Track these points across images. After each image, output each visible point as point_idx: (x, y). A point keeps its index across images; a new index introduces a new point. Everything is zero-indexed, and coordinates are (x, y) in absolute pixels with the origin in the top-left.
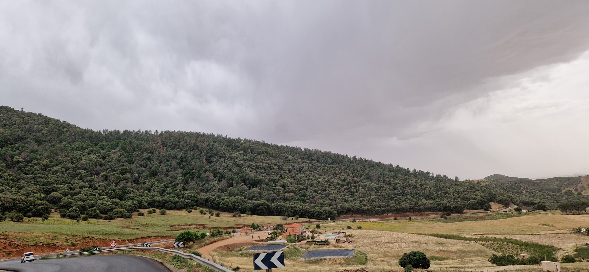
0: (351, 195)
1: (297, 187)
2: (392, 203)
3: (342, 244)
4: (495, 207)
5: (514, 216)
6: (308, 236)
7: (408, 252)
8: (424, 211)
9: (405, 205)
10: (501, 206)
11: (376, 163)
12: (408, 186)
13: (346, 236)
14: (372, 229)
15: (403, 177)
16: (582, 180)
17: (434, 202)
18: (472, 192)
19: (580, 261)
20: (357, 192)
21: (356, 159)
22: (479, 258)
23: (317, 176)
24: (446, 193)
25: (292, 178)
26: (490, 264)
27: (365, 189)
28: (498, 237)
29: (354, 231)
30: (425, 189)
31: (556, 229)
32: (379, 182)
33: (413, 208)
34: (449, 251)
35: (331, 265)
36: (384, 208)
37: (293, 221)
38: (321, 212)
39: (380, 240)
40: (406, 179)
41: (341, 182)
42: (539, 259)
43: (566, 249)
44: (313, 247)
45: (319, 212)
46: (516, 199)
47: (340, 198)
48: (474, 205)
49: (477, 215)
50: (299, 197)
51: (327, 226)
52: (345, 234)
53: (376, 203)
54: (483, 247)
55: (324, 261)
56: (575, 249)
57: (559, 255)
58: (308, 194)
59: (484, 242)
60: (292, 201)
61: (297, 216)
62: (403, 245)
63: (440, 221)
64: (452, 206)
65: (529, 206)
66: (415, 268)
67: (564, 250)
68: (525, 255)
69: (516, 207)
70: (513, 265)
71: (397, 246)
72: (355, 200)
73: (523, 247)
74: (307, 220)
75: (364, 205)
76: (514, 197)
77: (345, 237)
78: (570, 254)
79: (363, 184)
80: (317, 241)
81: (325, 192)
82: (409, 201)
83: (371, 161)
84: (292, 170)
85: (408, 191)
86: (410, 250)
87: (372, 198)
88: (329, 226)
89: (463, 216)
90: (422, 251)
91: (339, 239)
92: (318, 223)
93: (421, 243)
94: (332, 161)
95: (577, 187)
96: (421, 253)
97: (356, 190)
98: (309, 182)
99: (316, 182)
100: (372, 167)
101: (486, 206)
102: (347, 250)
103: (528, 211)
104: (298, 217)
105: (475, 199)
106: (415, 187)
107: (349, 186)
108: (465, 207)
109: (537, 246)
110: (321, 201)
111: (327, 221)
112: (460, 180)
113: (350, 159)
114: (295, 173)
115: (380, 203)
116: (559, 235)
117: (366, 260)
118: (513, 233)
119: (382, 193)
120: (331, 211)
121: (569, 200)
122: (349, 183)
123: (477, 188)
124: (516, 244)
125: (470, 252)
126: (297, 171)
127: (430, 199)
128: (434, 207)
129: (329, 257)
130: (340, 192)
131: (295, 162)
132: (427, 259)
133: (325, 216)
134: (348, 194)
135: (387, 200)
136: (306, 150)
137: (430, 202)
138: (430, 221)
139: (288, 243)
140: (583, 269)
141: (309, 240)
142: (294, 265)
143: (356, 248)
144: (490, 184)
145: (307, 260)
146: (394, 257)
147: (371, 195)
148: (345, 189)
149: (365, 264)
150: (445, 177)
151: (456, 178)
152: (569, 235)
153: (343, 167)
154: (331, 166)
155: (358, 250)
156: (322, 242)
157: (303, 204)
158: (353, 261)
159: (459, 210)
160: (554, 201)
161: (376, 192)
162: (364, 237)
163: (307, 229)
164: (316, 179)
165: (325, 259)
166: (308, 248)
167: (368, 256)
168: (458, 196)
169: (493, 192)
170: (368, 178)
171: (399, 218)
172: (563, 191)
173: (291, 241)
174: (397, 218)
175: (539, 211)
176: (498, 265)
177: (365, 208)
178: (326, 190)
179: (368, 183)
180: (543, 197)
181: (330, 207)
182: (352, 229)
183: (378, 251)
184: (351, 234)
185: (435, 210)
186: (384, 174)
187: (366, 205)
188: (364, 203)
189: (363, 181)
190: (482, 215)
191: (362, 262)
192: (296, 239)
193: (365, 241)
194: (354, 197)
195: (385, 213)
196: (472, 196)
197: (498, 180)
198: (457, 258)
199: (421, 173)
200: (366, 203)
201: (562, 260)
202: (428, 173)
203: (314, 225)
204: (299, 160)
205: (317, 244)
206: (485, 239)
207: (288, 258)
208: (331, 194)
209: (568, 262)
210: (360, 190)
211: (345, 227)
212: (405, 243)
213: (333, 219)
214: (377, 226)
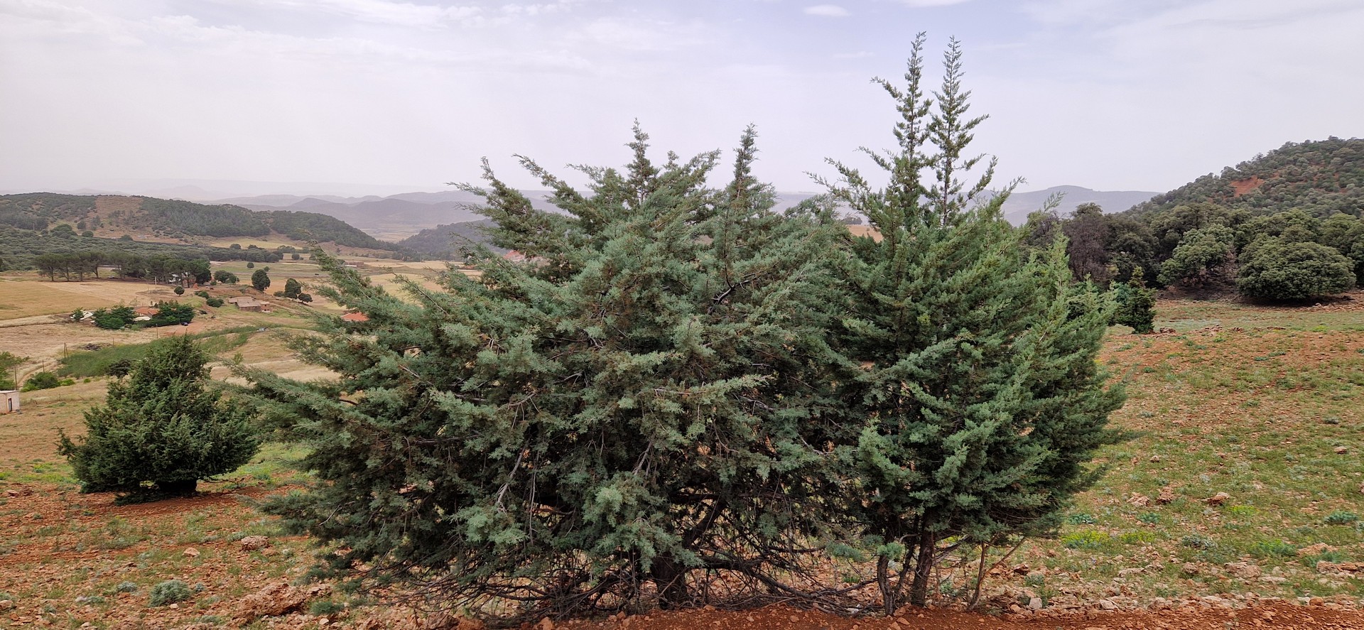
19: (70, 383)
31: (21, 314)
43: (41, 359)
56: (61, 357)
67: (34, 363)
78: (47, 369)
116: (28, 329)
121: (61, 247)
140: (72, 400)
152: (52, 326)
160: (23, 250)
172: (51, 227)
201: (25, 385)
209: (41, 388)
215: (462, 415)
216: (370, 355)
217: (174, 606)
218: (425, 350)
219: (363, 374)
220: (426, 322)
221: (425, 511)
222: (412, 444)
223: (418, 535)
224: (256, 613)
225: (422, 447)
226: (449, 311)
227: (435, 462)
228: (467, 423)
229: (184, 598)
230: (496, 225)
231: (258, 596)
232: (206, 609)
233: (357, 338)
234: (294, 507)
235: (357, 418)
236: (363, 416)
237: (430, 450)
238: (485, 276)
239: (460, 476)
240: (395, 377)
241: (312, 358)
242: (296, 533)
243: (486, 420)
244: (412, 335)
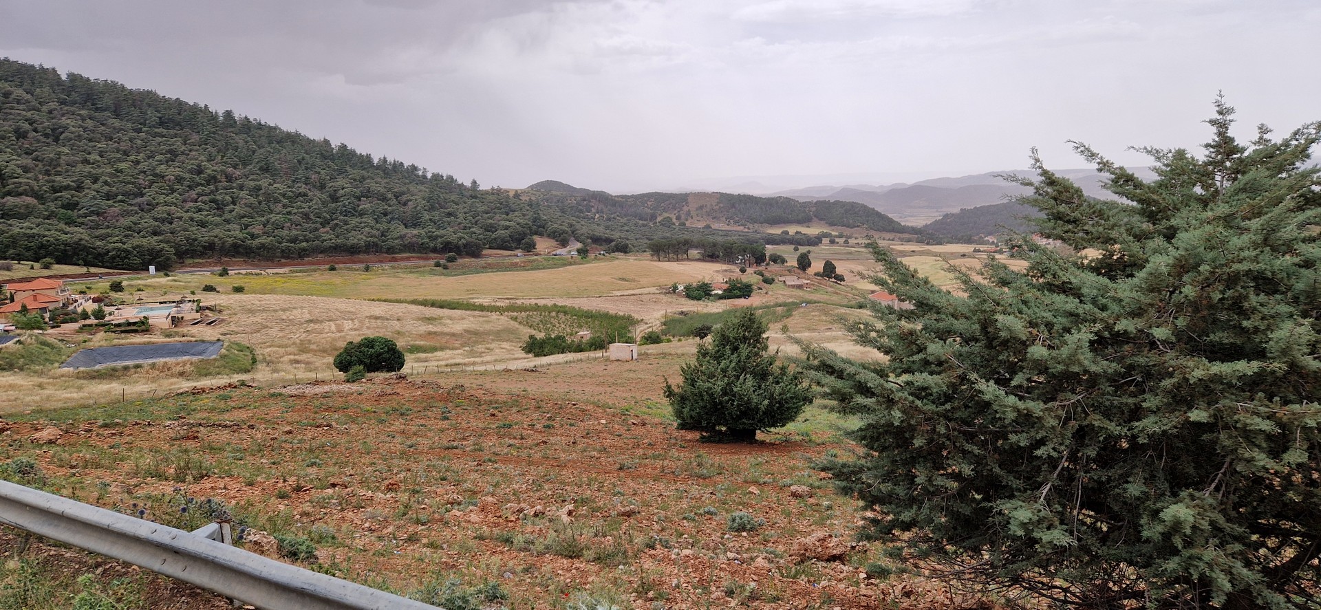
0: (217, 209)
1: (48, 181)
2: (324, 232)
3: (189, 329)
4: (543, 245)
5: (575, 263)
6: (84, 310)
7: (357, 340)
8: (401, 251)
9: (356, 238)
10: (553, 243)
11: (289, 135)
12: (367, 194)
13: (200, 309)
14: (272, 292)
15: (356, 173)
16: (690, 200)
17: (422, 232)
18: (502, 213)
19: (669, 341)
20: (234, 203)
21: (233, 118)
22: (505, 345)
23: (113, 155)
24: (449, 214)
25: (26, 153)
26: (522, 354)
27: (257, 196)
28: (541, 302)
29: (223, 296)
30: (405, 204)
31: (639, 286)
32: (294, 181)
33: (375, 245)
34: (447, 334)
35: (154, 380)
36: (304, 244)
37: (33, 273)
38: (125, 251)
39: (292, 317)
40: (364, 178)
41: (187, 176)
42: (606, 340)
43: (650, 321)
44: (99, 339)
45: (119, 250)
46: (582, 232)
47: (186, 216)
48: (503, 240)
49: (507, 260)
50: (53, 208)
51: (145, 286)
52: (198, 305)
53: (285, 233)
54: (512, 322)
55: (133, 370)
56: (663, 320)
57: (639, 332)
58: (84, 202)
59: (515, 314)
60: (32, 219)
61: (48, 259)
62: (348, 325)
63: (432, 273)
64: (460, 243)
65: (601, 245)
66: (369, 371)
67: (646, 324)
68: (585, 334)
69: (579, 245)
70: (562, 353)
71: (333, 328)
72: (227, 221)
73: (584, 319)
74: (84, 270)
75: (253, 236)
76: (578, 226)
77: (197, 311)
78: (655, 328)
79: (252, 184)
80: (113, 322)
81: (139, 200)
82: (367, 229)
83: (275, 128)
84: (26, 132)
85: (365, 205)
86: (363, 334)
87: (274, 219)
88: (149, 286)
89: (481, 262)
90: (388, 335)
91: (180, 316)
92: (117, 278)
93: (388, 319)
94: (160, 118)
95: (681, 213)
96: (387, 341)
97: (232, 198)
98: (88, 168)
99: (109, 170)
100: (278, 143)
101: (527, 243)
102: (203, 341)
103: (600, 254)
104: (51, 264)
105: (507, 228)
106: (384, 199)
107: (212, 187)
108: (486, 245)
109: (607, 316)
110: (126, 221)
111: (143, 274)
112: (481, 188)
113: (214, 117)
114: (38, 141)
115: (294, 232)
116: (644, 297)
117: (254, 361)
118: (569, 295)
119: (300, 207)
120: (158, 248)
121: (665, 235)
122: (212, 179)
123: (513, 207)
124: (572, 316)
125: (488, 333)
126: (46, 136)
127: (415, 225)
128: (422, 244)
129: (150, 361)
130: (185, 201)
131: (39, 110)
132: (399, 352)
133: (138, 261)
134: (207, 207)
135: (313, 226)
136: (73, 78)
137: (415, 232)
138: (411, 272)
139: (18, 331)
140: (670, 354)
141: (88, 322)
142: (41, 386)
143: (228, 336)
144: (537, 199)
145: (83, 372)
146: (324, 351)
147: (271, 212)
148: (199, 195)
149: (249, 371)
150: (451, 179)
151: (474, 182)
152: (658, 296)
153: (195, 138)
154: (156, 130)
155: (232, 340)
156: (129, 324)
157: (68, 229)
158: (218, 367)
159: (473, 251)
160: (641, 237)
161: (284, 206)
162: (251, 311)
163: (82, 293)
164: (110, 162)
165: (137, 366)
166: (85, 342)
167: (258, 352)
168: (473, 221)
169: (542, 215)
170: (265, 169)
171: (341, 266)
172: (659, 219)
173: (30, 326)
174: (336, 266)
175: (617, 253)
176: (535, 356)
177: (256, 242)
178: (142, 195)
179: (264, 183)
180: (626, 228)
181: (155, 238)
182: (218, 292)
183: (286, 341)
184: (213, 303)
185: (424, 249)
186: (307, 164)
187: (258, 236)
188: (254, 230)
189: (252, 177)
190: (517, 260)
191: (243, 367)
192: (47, 320)
193: (252, 319)
194: (227, 216)
195: (308, 256)
196: (503, 223)
197: (554, 193)
198: (463, 345)
199: (398, 167)
200: (257, 230)
201: (641, 341)
202: (414, 168)
203: (103, 285)
204: (53, 105)
205: (114, 332)
206: (518, 307)
207: (21, 369)
208: (158, 204)
209: (651, 343)
210: (242, 198)
211: (198, 288)
212: (352, 320)
213: (164, 267)
214: (285, 285)
215: (1006, 406)
216: (918, 342)
217: (744, 534)
218: (966, 341)
219: (911, 359)
220: (974, 312)
221: (962, 495)
222: (954, 430)
223: (955, 516)
224: (807, 554)
225: (965, 433)
226: (998, 304)
227: (976, 451)
228: (1011, 415)
229: (752, 529)
230: (1043, 215)
231: (809, 540)
232: (768, 541)
233: (906, 325)
234: (845, 470)
235: (906, 399)
236: (911, 398)
237: (970, 437)
238: (1031, 268)
239: (1000, 466)
240: (940, 364)
241: (864, 340)
242: (846, 494)
243: (1031, 415)
244: (960, 325)
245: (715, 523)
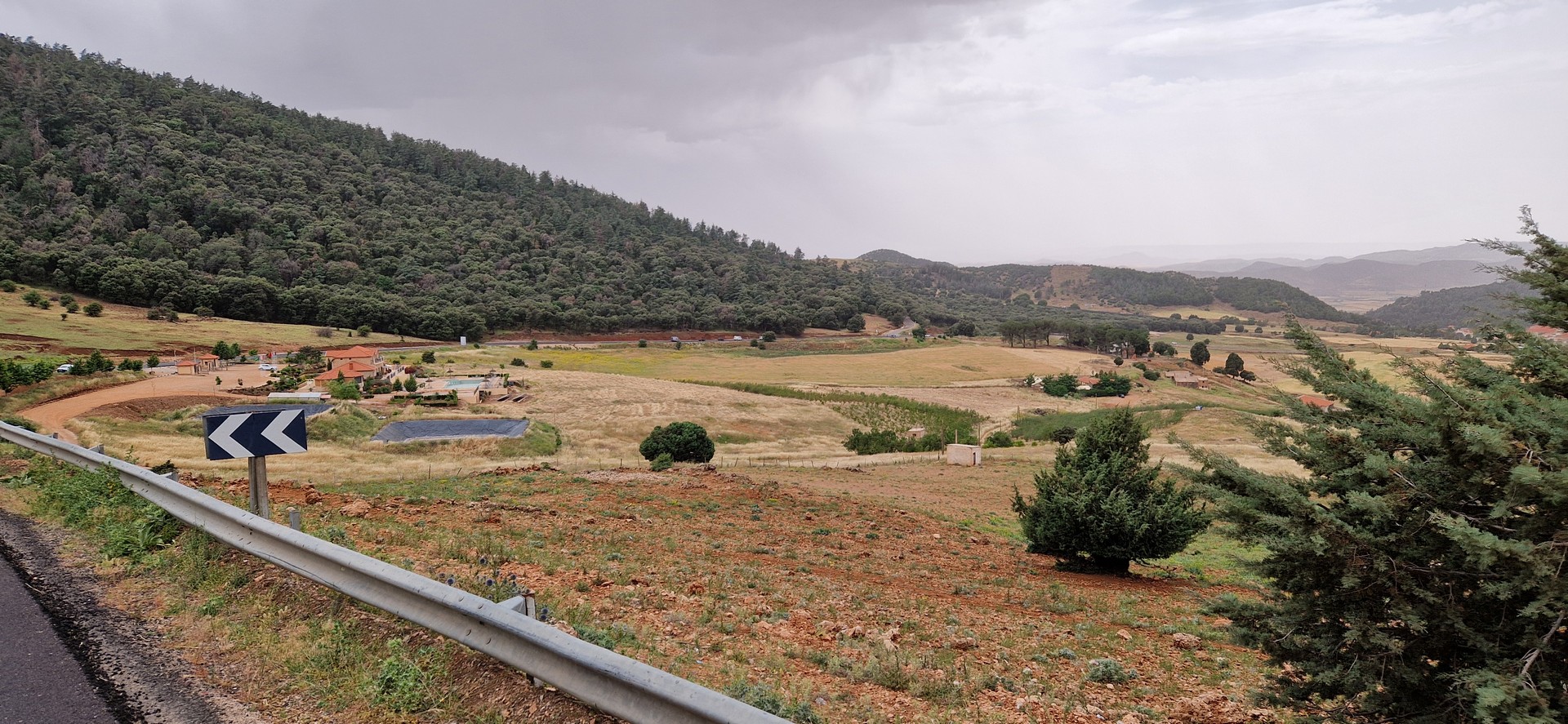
0: (530, 277)
1: (368, 246)
2: (637, 305)
3: (496, 405)
4: (873, 324)
5: (909, 347)
6: (398, 381)
7: (665, 425)
8: (716, 328)
9: (669, 312)
10: (884, 322)
11: (604, 197)
12: (682, 263)
13: (508, 384)
14: (580, 368)
15: (671, 239)
16: (1053, 273)
17: (739, 307)
18: (828, 287)
19: (1021, 445)
20: (546, 271)
21: (550, 180)
22: (825, 439)
23: (431, 219)
24: (769, 287)
25: (350, 216)
26: (845, 451)
27: (570, 264)
28: (868, 392)
29: (531, 372)
30: (722, 275)
31: (986, 377)
32: (607, 248)
33: (689, 320)
34: (761, 423)
35: (459, 458)
36: (615, 317)
37: (350, 341)
38: (439, 319)
39: (599, 397)
40: (679, 245)
41: (502, 241)
42: (944, 440)
43: (999, 419)
44: (410, 412)
45: (433, 318)
46: (918, 310)
47: (498, 284)
48: (828, 318)
49: (831, 341)
50: (372, 274)
51: (456, 357)
52: (506, 379)
53: (596, 304)
54: (834, 413)
55: (441, 446)
56: (1014, 419)
57: (984, 432)
58: (402, 267)
59: (838, 403)
60: (352, 284)
61: (365, 327)
62: (656, 408)
63: (748, 353)
64: (780, 320)
65: (941, 326)
66: (676, 460)
67: (993, 422)
68: (919, 431)
69: (915, 326)
70: (891, 451)
71: (641, 411)
72: (539, 291)
73: (917, 414)
74: (398, 339)
75: (564, 308)
76: (915, 303)
77: (505, 387)
78: (1003, 429)
79: (566, 250)
80: (424, 395)
81: (454, 266)
82: (680, 302)
83: (591, 191)
84: (351, 195)
85: (680, 276)
86: (671, 419)
87: (585, 290)
88: (460, 358)
89: (802, 342)
90: (699, 421)
91: (488, 391)
92: (429, 349)
93: (698, 404)
94: (478, 180)
95: (1042, 289)
96: (696, 427)
97: (545, 266)
98: (407, 233)
99: (426, 235)
100: (593, 206)
101: (854, 322)
102: (509, 419)
103: (940, 337)
104: (367, 331)
105: (832, 304)
106: (700, 269)
107: (525, 254)
108: (807, 322)
109: (945, 411)
110: (440, 289)
111: (454, 345)
112: (805, 258)
113: (530, 179)
114: (361, 204)
115: (606, 304)
116: (990, 390)
117: (559, 443)
118: (901, 385)
119: (613, 277)
120: (469, 318)
121: (1021, 316)
122: (526, 246)
123: (841, 280)
124: (903, 409)
125: (806, 424)
126: (369, 198)
127: (731, 299)
128: (739, 320)
129: (457, 438)
130: (498, 268)
131: (363, 172)
132: (708, 440)
133: (450, 331)
134: (520, 276)
135: (625, 297)
136: (398, 138)
137: (732, 306)
138: (724, 352)
139: (334, 400)
140: (1022, 461)
141: (400, 393)
142: (351, 458)
143: (534, 414)
144: (869, 271)
145: (392, 446)
146: (630, 436)
147: (583, 281)
148: (513, 262)
149: (553, 454)
150: (773, 247)
151: (799, 251)
152: (1009, 389)
153: (511, 201)
154: (474, 193)
155: (538, 419)
156: (439, 397)
157: (385, 296)
158: (522, 448)
159: (793, 329)
160: (991, 317)
161: (597, 275)
162: (558, 389)
163: (396, 362)
164: (429, 227)
165: (444, 443)
166: (396, 414)
167: (563, 433)
168: (795, 295)
169: (873, 290)
170: (579, 235)
171: (652, 342)
172: (1014, 296)
173: (346, 395)
174: (647, 342)
175: (960, 337)
176: (859, 454)
177: (567, 314)
178: (457, 261)
179: (577, 250)
180: (973, 307)
181: (468, 307)
182: (526, 366)
183: (591, 423)
184: (521, 379)
185: (741, 326)
186: (622, 229)
187: (569, 308)
188: (565, 301)
189: (565, 243)
190: (843, 341)
191: (548, 448)
192: (361, 389)
193: (559, 397)
194: (539, 285)
195: (618, 330)
196: (829, 298)
197: (888, 264)
198: (777, 437)
199: (716, 233)
200: (568, 300)
201: (986, 442)
202: (734, 235)
203: (416, 355)
204: (377, 167)
205: (424, 405)
206: (842, 396)
207: (334, 439)
208: (472, 271)
209: (998, 446)
210: (554, 266)
211: (507, 361)
212: (661, 402)
213: (475, 339)
214: (594, 361)
215: (1480, 548)
216: (1352, 452)
217: (1110, 686)
218: (1422, 453)
219: (1341, 473)
220: (1433, 418)
221: (1408, 657)
222: (1400, 568)
223: (1399, 687)
224: (1192, 719)
225: (1415, 575)
226: (1468, 408)
227: (1431, 598)
228: (1487, 559)
229: (1121, 681)
230: (1537, 294)
231: (1196, 702)
232: (1142, 699)
233: (1335, 430)
234: (1247, 614)
235: (1331, 522)
236: (1339, 522)
237: (1424, 581)
238: (1517, 364)
239: (1465, 621)
240: (1382, 481)
241: (1278, 449)
242: (1247, 644)
243: (1517, 559)
244: (1411, 432)
245: (1073, 669)
